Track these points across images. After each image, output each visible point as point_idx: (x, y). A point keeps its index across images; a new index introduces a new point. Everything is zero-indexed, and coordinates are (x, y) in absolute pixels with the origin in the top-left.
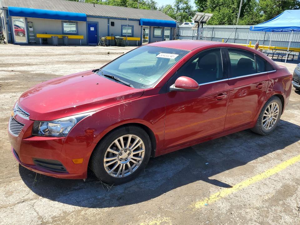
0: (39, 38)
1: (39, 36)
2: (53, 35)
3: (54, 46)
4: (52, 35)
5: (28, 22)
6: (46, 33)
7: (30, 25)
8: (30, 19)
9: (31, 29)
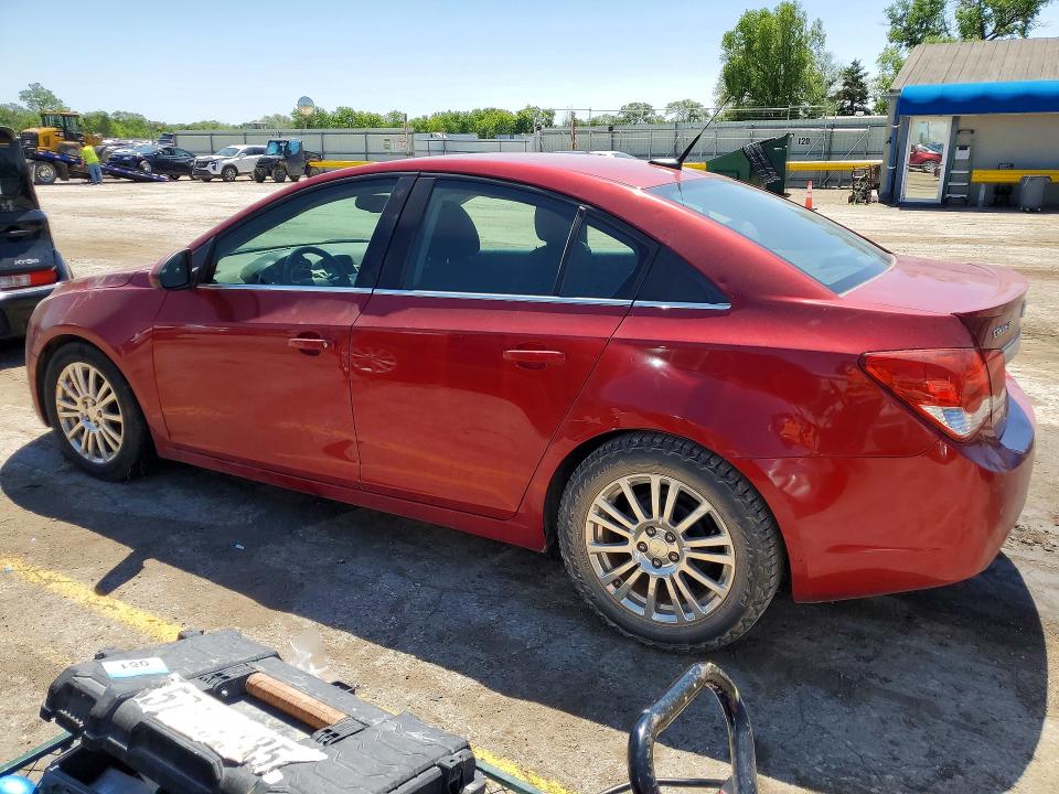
0: (978, 185)
1: (979, 176)
2: (1029, 173)
3: (1024, 211)
4: (1025, 171)
5: (959, 132)
6: (1012, 167)
7: (964, 139)
8: (968, 120)
9: (962, 155)
